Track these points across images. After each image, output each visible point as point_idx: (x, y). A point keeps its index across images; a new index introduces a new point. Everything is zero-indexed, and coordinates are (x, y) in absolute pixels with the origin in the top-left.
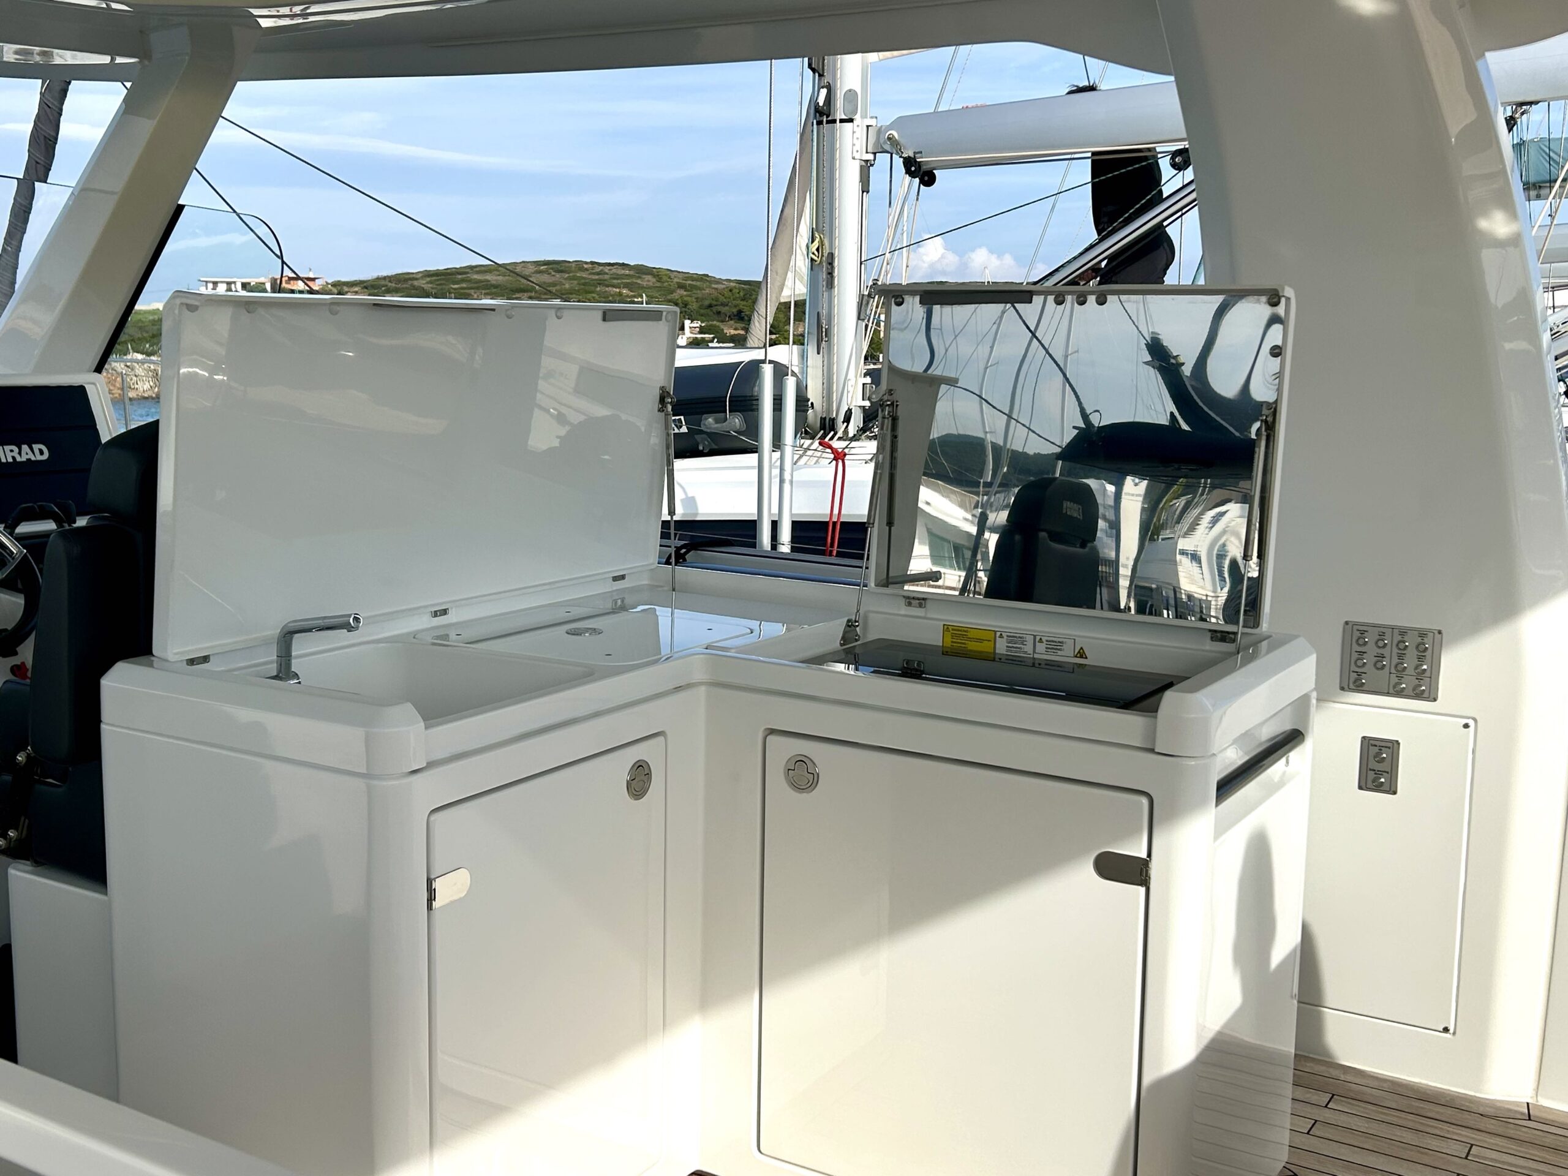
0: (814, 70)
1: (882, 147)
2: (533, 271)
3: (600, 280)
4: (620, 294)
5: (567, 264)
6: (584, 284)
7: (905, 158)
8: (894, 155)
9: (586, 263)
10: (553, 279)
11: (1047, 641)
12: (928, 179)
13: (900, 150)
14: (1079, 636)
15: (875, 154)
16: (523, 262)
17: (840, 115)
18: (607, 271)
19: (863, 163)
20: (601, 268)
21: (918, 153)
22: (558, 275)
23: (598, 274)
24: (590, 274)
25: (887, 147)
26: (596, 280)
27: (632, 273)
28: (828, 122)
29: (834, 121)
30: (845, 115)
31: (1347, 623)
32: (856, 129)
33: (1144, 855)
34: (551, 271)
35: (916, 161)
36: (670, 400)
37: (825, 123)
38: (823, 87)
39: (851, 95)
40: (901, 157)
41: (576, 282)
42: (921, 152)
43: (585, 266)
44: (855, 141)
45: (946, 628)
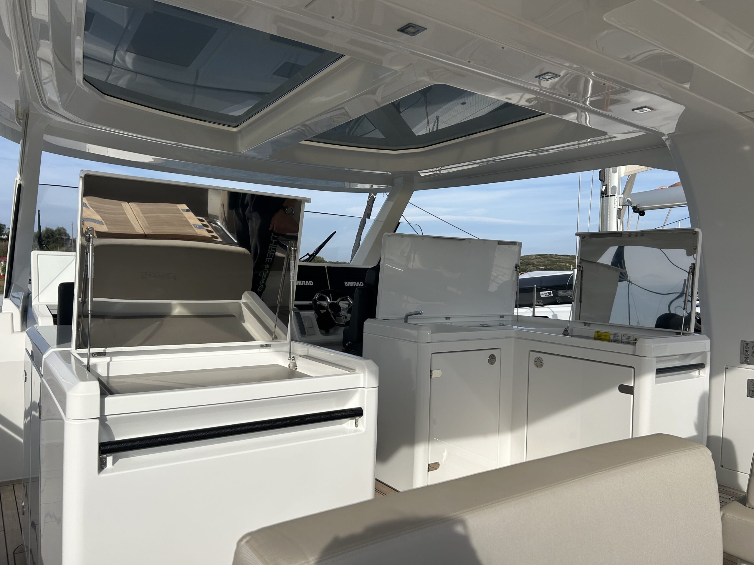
0: (601, 180)
1: (625, 204)
2: (534, 258)
3: (559, 261)
4: (566, 265)
5: (547, 256)
6: (552, 262)
7: (633, 207)
8: (629, 206)
9: (554, 255)
10: (541, 260)
11: (626, 336)
12: (642, 213)
13: (631, 204)
14: (635, 335)
15: (622, 206)
16: (531, 255)
17: (610, 194)
18: (561, 257)
19: (618, 209)
20: (559, 256)
21: (638, 205)
22: (543, 259)
23: (558, 259)
24: (556, 259)
25: (627, 203)
26: (557, 261)
27: (570, 258)
28: (606, 196)
29: (608, 196)
30: (612, 194)
31: (742, 341)
32: (616, 198)
33: (632, 385)
34: (541, 258)
35: (637, 208)
36: (518, 267)
37: (604, 197)
38: (604, 186)
39: (614, 188)
40: (632, 206)
41: (549, 261)
42: (639, 205)
43: (553, 256)
44: (615, 202)
45: (596, 332)
